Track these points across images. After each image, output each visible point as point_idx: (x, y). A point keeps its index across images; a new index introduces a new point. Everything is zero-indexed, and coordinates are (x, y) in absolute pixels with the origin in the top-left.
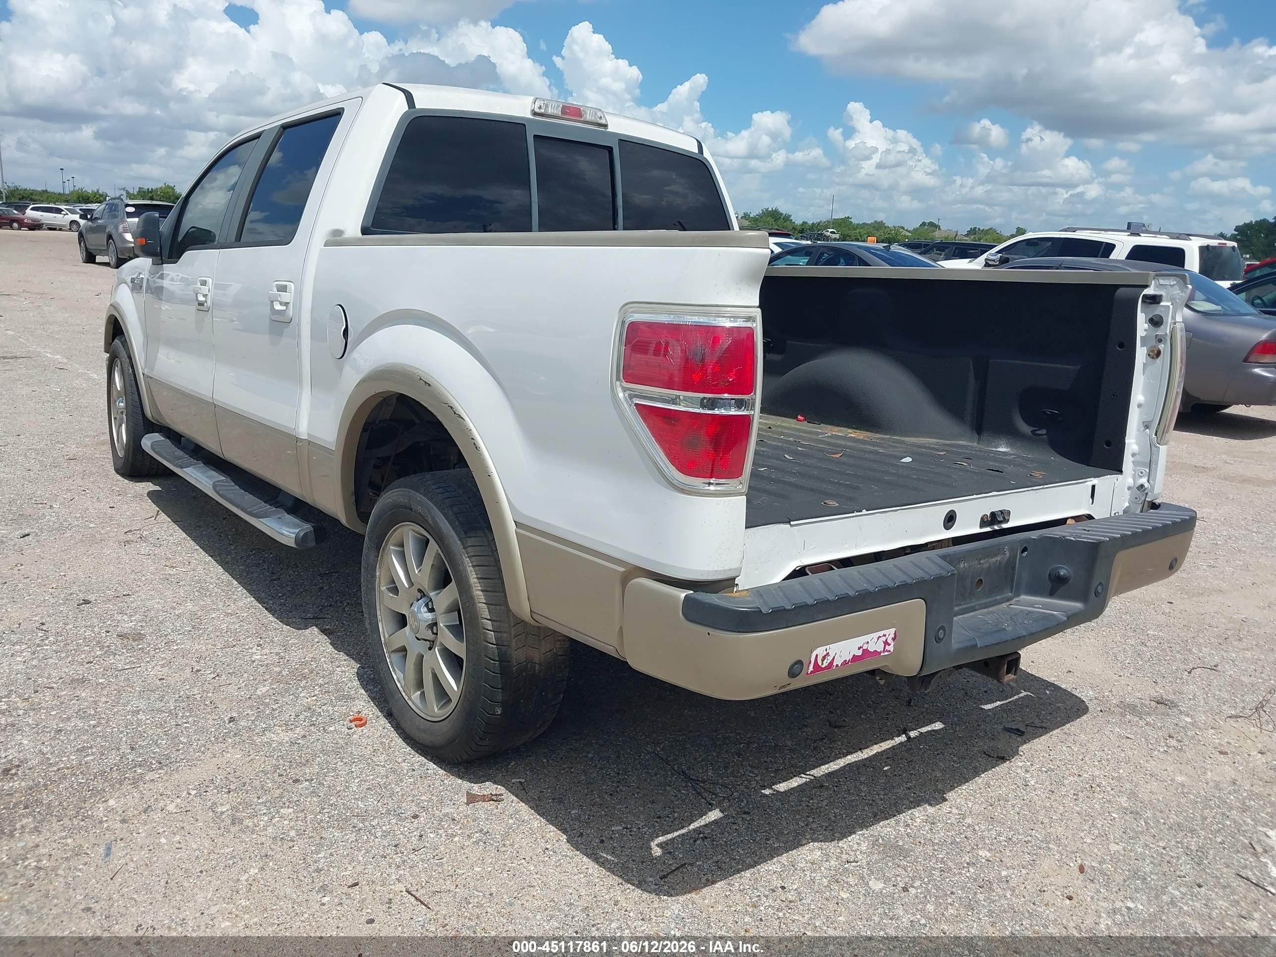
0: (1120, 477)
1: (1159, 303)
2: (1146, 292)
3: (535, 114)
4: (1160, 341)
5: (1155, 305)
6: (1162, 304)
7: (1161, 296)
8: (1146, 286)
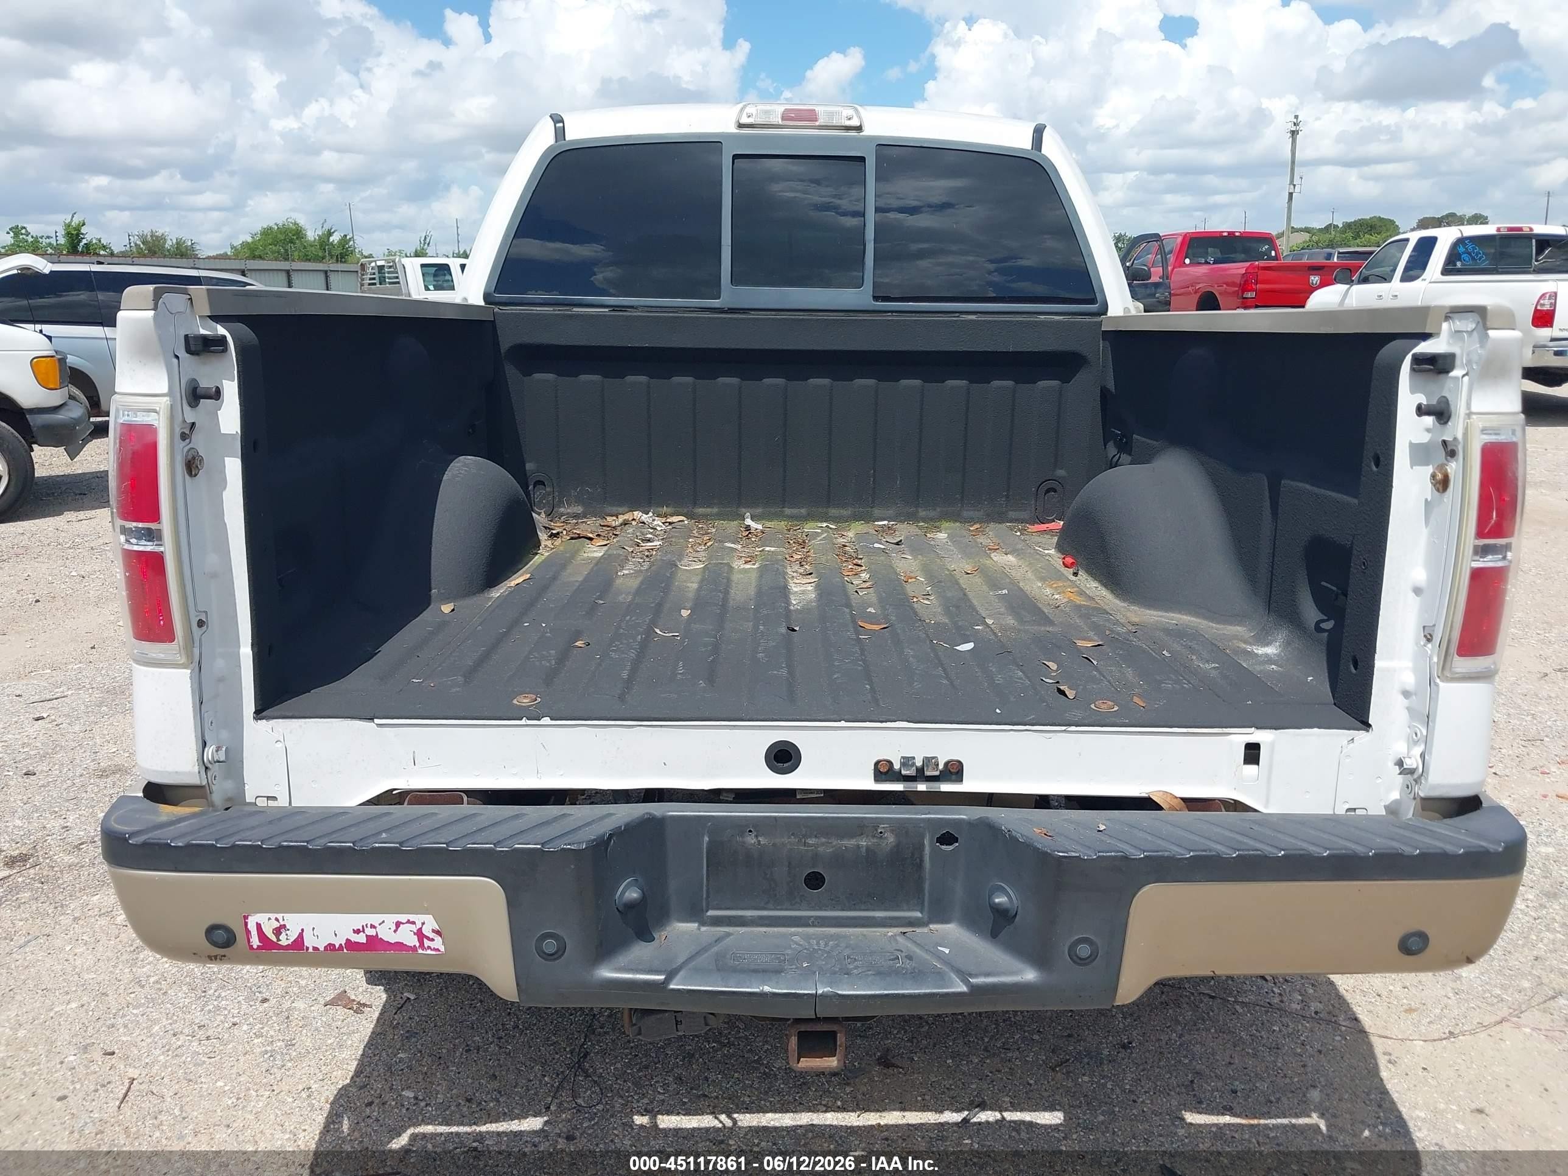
0: (1361, 736)
1: (1448, 372)
2: (1424, 347)
3: (741, 126)
4: (1452, 454)
5: (1442, 376)
6: (1452, 374)
7: (1452, 356)
8: (1425, 336)
